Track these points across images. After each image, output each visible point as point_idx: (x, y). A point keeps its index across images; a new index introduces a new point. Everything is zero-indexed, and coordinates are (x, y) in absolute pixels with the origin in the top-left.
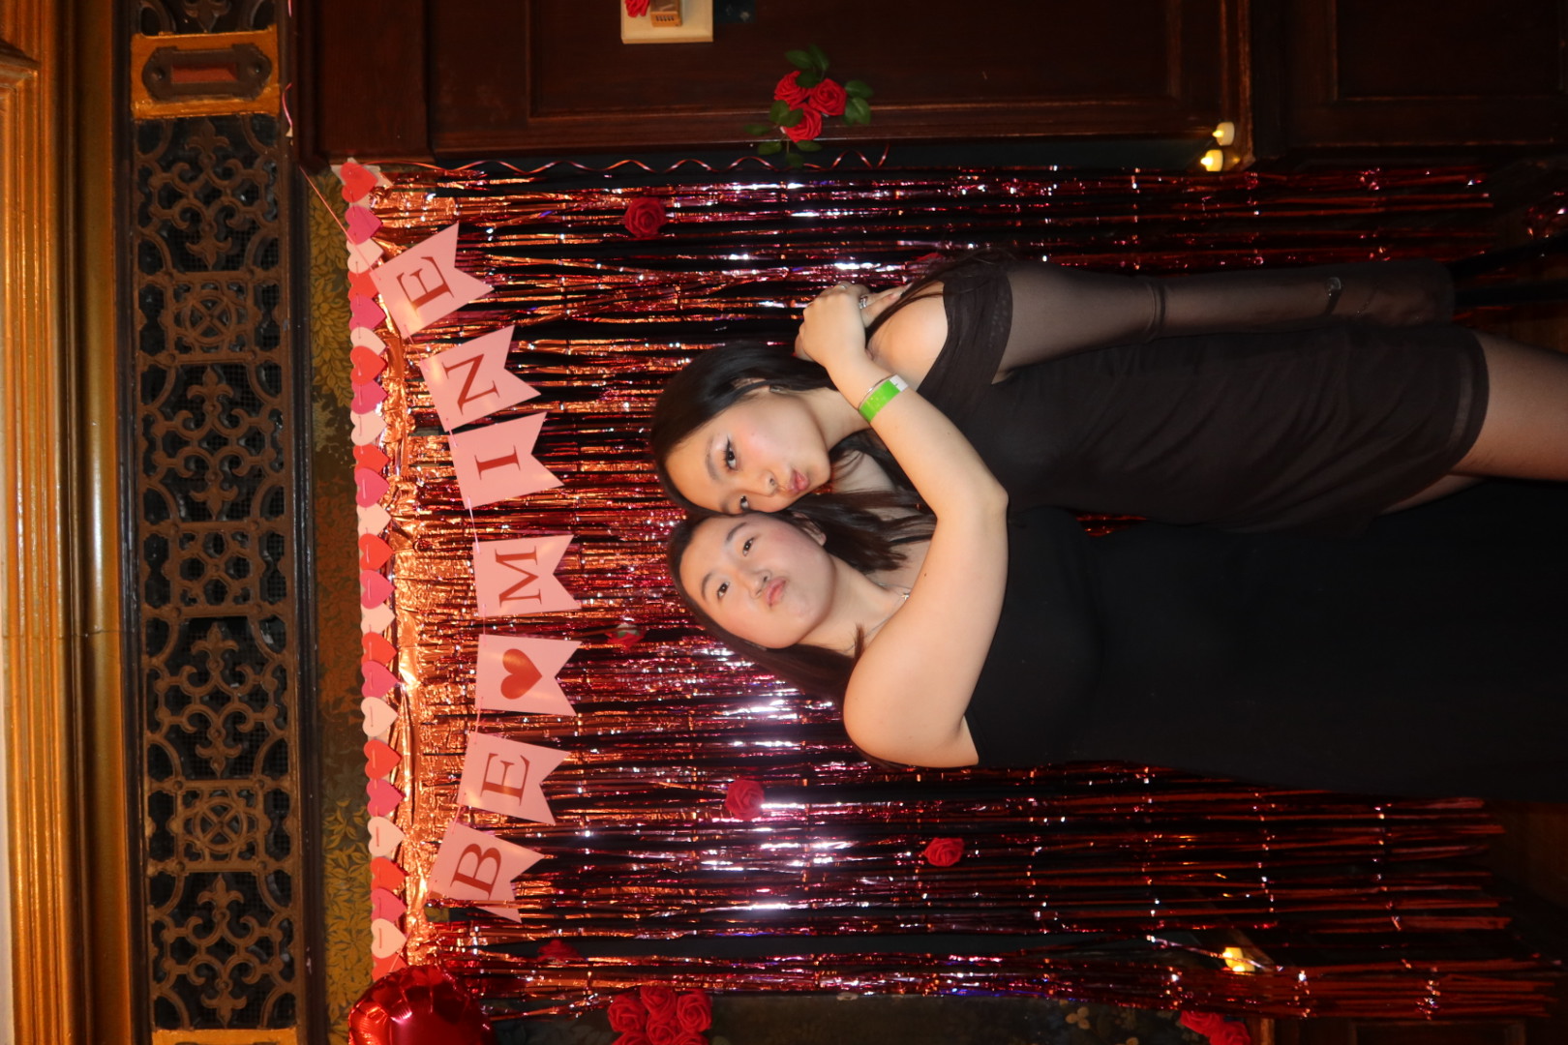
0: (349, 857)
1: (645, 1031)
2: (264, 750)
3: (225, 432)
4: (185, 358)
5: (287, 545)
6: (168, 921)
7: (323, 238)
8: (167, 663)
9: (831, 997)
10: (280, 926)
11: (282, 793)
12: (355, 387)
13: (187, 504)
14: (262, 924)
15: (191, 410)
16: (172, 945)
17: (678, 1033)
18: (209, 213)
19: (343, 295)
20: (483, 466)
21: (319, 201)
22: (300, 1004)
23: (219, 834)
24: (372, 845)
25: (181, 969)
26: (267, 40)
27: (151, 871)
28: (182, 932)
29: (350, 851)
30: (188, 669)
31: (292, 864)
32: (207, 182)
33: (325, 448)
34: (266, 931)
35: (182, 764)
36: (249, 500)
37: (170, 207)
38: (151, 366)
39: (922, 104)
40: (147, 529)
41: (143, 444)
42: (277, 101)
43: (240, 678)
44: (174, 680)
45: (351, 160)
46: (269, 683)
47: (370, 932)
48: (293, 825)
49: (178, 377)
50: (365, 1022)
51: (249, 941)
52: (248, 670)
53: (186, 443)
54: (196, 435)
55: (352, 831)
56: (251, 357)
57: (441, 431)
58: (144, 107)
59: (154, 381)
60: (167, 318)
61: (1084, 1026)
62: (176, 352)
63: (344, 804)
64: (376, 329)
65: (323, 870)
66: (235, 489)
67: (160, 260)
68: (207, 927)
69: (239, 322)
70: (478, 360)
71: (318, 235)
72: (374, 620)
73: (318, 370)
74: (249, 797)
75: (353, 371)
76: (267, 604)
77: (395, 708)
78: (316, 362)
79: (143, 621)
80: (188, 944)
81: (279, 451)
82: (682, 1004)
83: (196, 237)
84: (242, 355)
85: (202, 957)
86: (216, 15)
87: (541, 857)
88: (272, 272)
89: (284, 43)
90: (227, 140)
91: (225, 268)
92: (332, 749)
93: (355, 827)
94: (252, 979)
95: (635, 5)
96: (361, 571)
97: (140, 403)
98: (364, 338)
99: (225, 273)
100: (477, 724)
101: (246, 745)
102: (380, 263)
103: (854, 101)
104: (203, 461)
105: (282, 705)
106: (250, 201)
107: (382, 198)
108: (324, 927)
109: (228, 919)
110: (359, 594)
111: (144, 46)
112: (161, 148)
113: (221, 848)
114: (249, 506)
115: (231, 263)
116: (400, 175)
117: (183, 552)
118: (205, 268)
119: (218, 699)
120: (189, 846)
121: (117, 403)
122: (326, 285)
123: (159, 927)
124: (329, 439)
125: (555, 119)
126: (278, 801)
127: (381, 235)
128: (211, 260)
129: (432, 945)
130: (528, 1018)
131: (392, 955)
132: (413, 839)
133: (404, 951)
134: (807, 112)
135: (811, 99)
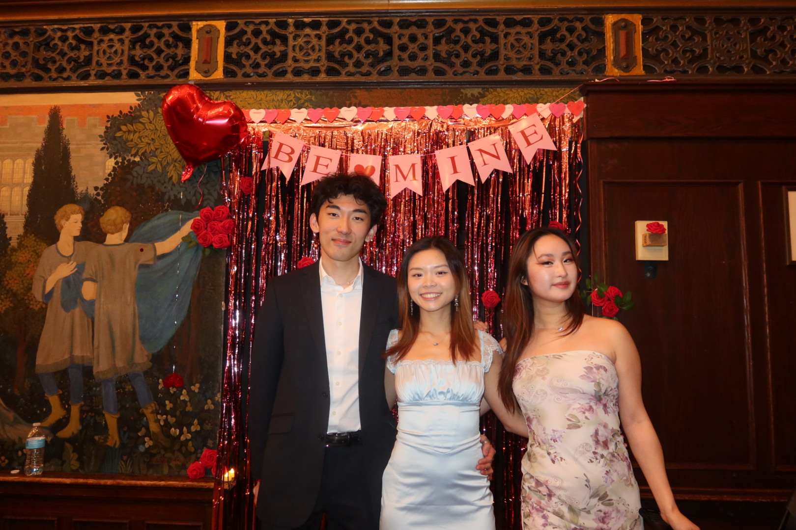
0: (291, 101)
1: (214, 220)
2: (337, 66)
3: (470, 53)
4: (502, 36)
5: (422, 77)
6: (269, 27)
7: (552, 93)
8: (374, 28)
9: (224, 299)
10: (264, 72)
11: (319, 74)
12: (488, 106)
13: (440, 36)
14: (266, 65)
15: (480, 38)
16: (259, 29)
17: (213, 234)
18: (563, 46)
19: (527, 102)
20: (453, 159)
21: (567, 92)
22: (232, 80)
23: (303, 48)
24: (296, 110)
25: (249, 33)
26: (638, 71)
27: (290, 21)
28: (264, 33)
29: (294, 101)
30: (372, 36)
31: (289, 77)
32: (577, 45)
33: (462, 93)
34: (263, 66)
35: (333, 34)
36: (441, 61)
37: (566, 30)
38: (499, 22)
40: (430, 20)
41: (466, 19)
42: (611, 74)
43: (367, 57)
44: (367, 31)
45: (585, 106)
46: (365, 69)
47: (260, 109)
48: (306, 78)
49: (494, 33)
50: (228, 107)
51: (259, 60)
52: (370, 60)
53: (466, 36)
54: (469, 40)
55: (302, 102)
56: (501, 63)
57: (469, 141)
58: (610, 19)
59: (493, 23)
60: (519, 29)
61: (206, 407)
62: (504, 33)
63: (313, 99)
64: (512, 114)
65: (287, 90)
66: (446, 56)
67: (544, 26)
68: (265, 42)
69: (516, 58)
70: (498, 157)
71: (553, 91)
72: (389, 112)
73: (496, 91)
74: (318, 60)
75: (494, 105)
76: (397, 68)
77: (352, 121)
78: (499, 90)
79: (392, 18)
80: (259, 35)
81: (461, 74)
82: (224, 236)
83: (553, 41)
84: (503, 59)
85: (254, 41)
86: (650, 49)
88: (538, 72)
89: (637, 78)
90: (595, 54)
91: (540, 52)
92: (336, 94)
93: (304, 103)
94: (244, 61)
95: (652, 227)
96: (410, 107)
97: (483, 17)
98: (509, 110)
99: (538, 53)
100: (344, 154)
101: (339, 59)
102: (541, 117)
104: (458, 43)
105: (356, 74)
106: (568, 63)
107: (569, 118)
108: (263, 90)
109: (269, 51)
111: (637, 19)
112: (592, 26)
113: (297, 49)
114: (438, 61)
115: (542, 54)
116: (579, 126)
117: (420, 35)
118: (540, 44)
119: (359, 48)
120: (299, 36)
121: (484, 8)
122: (532, 94)
123: (267, 23)
124: (466, 95)
125: (602, 192)
126: (315, 72)
127: (553, 118)
128: (543, 47)
129: (254, 134)
130: (222, 173)
131: (252, 117)
132: (298, 127)
133: (253, 122)
134: (603, 301)
135: (609, 302)
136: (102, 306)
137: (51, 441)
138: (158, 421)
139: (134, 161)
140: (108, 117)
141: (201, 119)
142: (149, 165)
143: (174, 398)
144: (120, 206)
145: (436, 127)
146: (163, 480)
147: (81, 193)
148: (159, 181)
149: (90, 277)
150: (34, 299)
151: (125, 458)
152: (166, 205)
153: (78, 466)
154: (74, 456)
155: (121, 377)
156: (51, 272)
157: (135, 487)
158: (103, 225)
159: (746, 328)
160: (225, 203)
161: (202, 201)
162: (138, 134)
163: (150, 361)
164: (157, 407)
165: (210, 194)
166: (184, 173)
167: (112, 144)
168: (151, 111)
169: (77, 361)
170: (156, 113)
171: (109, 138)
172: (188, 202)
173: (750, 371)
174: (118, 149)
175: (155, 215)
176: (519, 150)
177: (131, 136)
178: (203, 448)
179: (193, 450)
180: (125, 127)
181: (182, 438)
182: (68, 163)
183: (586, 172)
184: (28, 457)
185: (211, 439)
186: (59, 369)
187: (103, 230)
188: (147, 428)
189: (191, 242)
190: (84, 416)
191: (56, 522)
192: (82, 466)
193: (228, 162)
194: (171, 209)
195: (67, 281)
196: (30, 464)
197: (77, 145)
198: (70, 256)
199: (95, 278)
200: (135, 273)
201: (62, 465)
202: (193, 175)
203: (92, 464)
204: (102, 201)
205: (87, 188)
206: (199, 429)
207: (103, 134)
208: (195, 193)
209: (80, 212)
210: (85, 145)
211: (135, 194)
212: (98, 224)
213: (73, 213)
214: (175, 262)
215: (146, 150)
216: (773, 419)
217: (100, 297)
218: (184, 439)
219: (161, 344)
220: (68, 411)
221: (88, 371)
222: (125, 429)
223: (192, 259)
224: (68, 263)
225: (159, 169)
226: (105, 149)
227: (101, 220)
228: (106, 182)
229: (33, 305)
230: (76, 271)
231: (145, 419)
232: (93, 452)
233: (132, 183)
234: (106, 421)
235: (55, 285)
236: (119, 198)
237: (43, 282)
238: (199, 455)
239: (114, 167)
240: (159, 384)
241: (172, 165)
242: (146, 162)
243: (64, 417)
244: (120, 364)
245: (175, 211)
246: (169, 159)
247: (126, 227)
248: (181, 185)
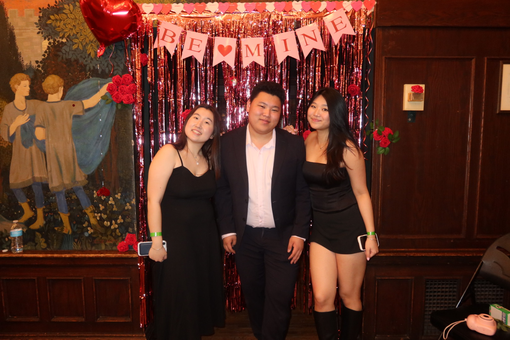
1: (122, 84)
9: (132, 138)
12: (309, 2)
17: (122, 94)
20: (285, 41)
24: (175, 4)
39: (382, 168)
45: (376, 3)
47: (150, 3)
50: (128, 3)
57: (295, 29)
61: (126, 208)
64: (326, 9)
70: (315, 40)
72: (241, 7)
75: (314, 2)
77: (215, 13)
82: (130, 96)
87: (172, 55)
95: (415, 88)
96: (255, 3)
98: (324, 5)
100: (210, 37)
102: (345, 11)
103: (384, 150)
107: (364, 12)
110: (249, 2)
116: (370, 18)
125: (384, 64)
127: (353, 12)
129: (147, 22)
130: (125, 50)
131: (144, 10)
132: (177, 17)
133: (145, 13)
134: (381, 137)
135: (385, 138)
136: (50, 144)
137: (26, 231)
138: (95, 217)
139: (62, 42)
140: (40, 9)
141: (109, 11)
142: (73, 45)
143: (105, 202)
144: (55, 74)
145: (274, 17)
146: (102, 253)
147: (26, 65)
148: (81, 57)
149: (39, 124)
150: (3, 140)
151: (76, 240)
152: (88, 74)
153: (46, 246)
154: (44, 240)
155: (68, 190)
156: (12, 121)
157: (85, 258)
158: (44, 88)
159: (468, 153)
160: (129, 73)
161: (113, 71)
162: (63, 21)
163: (87, 180)
164: (94, 209)
165: (118, 65)
166: (99, 51)
167: (45, 29)
168: (70, 5)
169: (37, 181)
170: (75, 6)
171: (42, 25)
172: (103, 71)
173: (467, 180)
174: (50, 33)
175: (80, 81)
176: (330, 35)
177: (58, 24)
178: (126, 233)
179: (119, 234)
180: (53, 16)
181: (112, 227)
182: (15, 44)
183: (374, 50)
184: (13, 242)
185: (131, 228)
186: (26, 186)
187: (45, 92)
188: (89, 222)
189: (107, 100)
190: (46, 216)
191: (36, 280)
192: (48, 246)
193: (129, 43)
194: (92, 77)
195: (23, 127)
196: (14, 246)
197: (20, 30)
198: (25, 110)
199: (43, 125)
200: (70, 121)
201: (35, 246)
202: (105, 52)
203: (55, 245)
204: (42, 71)
205: (31, 62)
206: (122, 221)
207: (38, 22)
208: (108, 65)
209: (28, 79)
210: (26, 29)
211: (65, 66)
212: (41, 87)
213: (23, 79)
214: (98, 113)
215: (70, 34)
216: (478, 208)
217: (48, 138)
218: (114, 228)
219: (93, 168)
220: (35, 212)
221: (45, 187)
222: (75, 223)
223: (109, 111)
224: (23, 115)
225: (81, 47)
226: (41, 33)
227: (44, 85)
228: (43, 57)
229: (2, 144)
230: (29, 120)
231: (87, 216)
232: (55, 237)
233: (62, 58)
234: (61, 218)
235: (16, 130)
236: (54, 69)
237: (7, 128)
238: (124, 237)
239: (48, 46)
240: (94, 194)
241: (90, 45)
242: (71, 43)
243: (33, 216)
244: (66, 182)
245: (94, 78)
246: (87, 40)
247: (61, 89)
248: (97, 59)
